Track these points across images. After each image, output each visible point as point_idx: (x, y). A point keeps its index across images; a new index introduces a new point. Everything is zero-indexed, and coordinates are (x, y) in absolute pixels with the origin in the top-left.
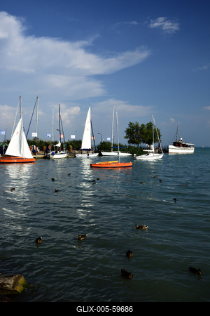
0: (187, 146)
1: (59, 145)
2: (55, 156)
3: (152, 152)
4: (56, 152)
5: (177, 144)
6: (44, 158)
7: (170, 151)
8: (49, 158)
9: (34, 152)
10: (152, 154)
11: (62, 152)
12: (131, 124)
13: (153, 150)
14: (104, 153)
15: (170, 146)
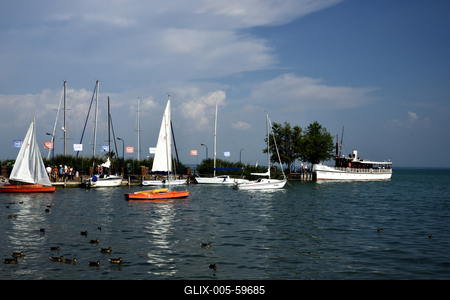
1: (107, 164)
2: (99, 183)
3: (267, 177)
4: (102, 177)
6: (79, 186)
7: (319, 175)
8: (89, 187)
10: (266, 181)
11: (111, 176)
12: (275, 126)
13: (268, 174)
14: (200, 180)
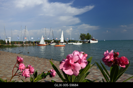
0: (96, 40)
1: (53, 41)
2: (52, 44)
3: (78, 42)
5: (93, 40)
7: (91, 42)
9: (46, 43)
11: (54, 43)
12: (81, 34)
14: (68, 43)
15: (91, 41)
